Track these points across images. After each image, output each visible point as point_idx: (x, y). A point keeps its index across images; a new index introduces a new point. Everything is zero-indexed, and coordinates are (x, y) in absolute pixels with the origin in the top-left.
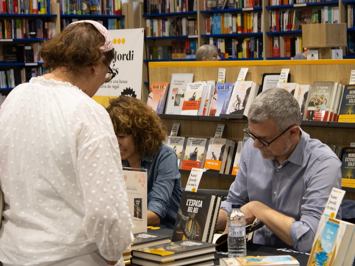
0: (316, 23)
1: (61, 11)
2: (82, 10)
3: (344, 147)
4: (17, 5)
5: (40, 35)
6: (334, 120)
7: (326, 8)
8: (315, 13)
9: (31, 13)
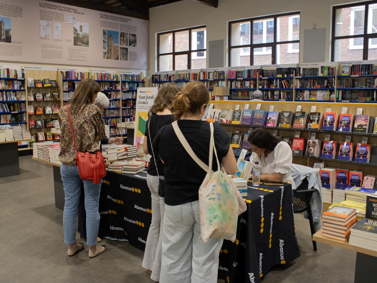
0: (216, 86)
1: (122, 80)
2: (129, 80)
3: (233, 133)
4: (106, 77)
5: (114, 89)
6: (230, 123)
7: (220, 81)
8: (217, 83)
9: (111, 80)
